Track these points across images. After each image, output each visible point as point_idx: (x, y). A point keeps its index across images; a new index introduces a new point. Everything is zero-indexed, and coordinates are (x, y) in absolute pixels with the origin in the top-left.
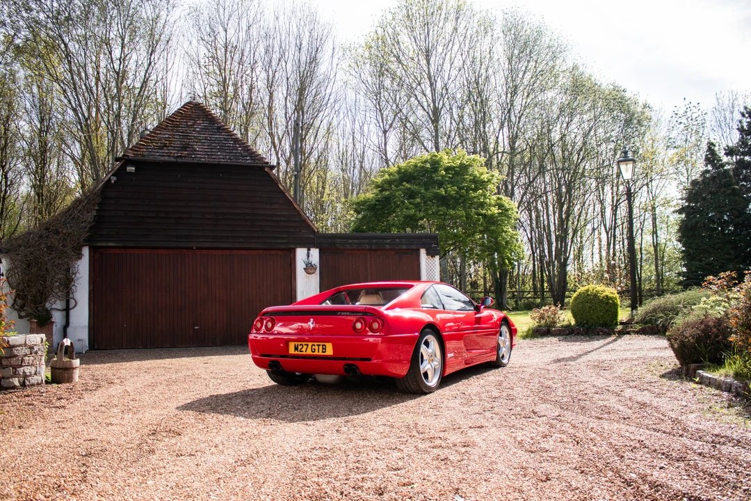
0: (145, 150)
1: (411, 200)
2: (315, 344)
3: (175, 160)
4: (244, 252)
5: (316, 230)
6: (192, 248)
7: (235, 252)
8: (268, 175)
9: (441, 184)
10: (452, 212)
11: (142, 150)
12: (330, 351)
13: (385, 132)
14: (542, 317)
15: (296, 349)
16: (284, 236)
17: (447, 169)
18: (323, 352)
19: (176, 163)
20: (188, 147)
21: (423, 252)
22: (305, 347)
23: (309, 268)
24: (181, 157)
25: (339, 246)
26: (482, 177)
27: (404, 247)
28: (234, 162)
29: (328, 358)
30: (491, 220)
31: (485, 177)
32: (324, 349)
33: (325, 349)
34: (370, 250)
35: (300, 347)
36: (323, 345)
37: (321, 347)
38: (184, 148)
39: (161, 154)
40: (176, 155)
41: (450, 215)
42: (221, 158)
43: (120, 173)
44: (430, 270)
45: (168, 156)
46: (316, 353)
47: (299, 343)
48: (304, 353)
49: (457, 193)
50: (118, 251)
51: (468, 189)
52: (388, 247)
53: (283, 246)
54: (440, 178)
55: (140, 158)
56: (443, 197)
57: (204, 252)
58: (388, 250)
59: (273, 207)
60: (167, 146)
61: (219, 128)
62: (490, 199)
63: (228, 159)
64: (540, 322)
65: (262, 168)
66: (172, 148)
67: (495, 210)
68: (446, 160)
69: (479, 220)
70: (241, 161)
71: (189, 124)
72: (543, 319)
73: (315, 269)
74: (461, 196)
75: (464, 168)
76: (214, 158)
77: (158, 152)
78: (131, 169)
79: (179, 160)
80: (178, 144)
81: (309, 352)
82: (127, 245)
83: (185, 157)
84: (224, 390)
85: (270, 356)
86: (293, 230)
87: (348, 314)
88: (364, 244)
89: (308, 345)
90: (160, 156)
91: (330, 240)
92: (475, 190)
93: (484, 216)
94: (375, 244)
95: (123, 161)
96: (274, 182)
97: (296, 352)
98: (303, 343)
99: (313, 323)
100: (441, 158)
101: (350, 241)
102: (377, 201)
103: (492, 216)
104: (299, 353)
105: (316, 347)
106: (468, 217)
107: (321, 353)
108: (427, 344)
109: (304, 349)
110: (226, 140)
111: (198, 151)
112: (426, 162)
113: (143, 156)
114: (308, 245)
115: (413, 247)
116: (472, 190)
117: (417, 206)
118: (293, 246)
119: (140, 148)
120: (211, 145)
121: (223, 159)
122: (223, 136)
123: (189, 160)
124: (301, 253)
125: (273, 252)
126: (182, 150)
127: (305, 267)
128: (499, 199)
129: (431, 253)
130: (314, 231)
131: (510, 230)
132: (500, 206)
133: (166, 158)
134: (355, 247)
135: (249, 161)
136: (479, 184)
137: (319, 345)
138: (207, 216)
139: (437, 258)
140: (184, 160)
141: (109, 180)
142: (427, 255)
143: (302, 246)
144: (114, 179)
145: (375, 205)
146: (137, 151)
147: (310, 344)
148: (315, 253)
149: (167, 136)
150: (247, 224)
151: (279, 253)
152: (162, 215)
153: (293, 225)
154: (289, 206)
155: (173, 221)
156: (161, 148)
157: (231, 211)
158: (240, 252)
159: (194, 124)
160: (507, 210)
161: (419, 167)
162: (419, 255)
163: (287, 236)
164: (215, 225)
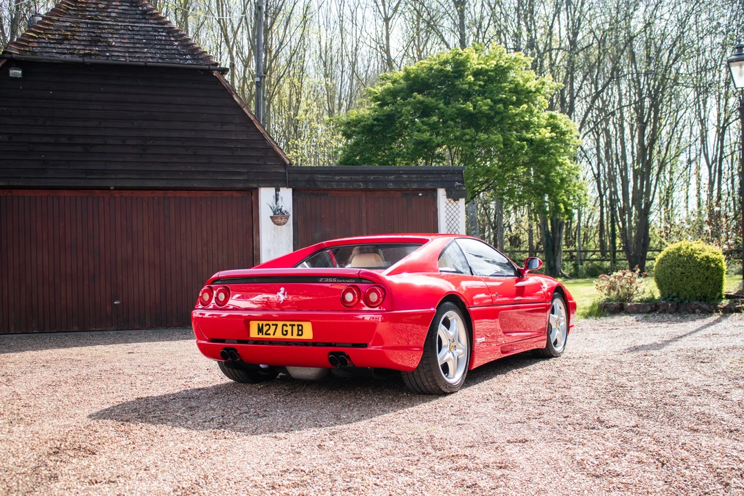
0: (36, 45)
1: (425, 119)
2: (288, 323)
3: (80, 60)
4: (185, 194)
5: (288, 162)
6: (108, 188)
7: (170, 194)
8: (218, 82)
9: (467, 96)
10: (483, 136)
11: (31, 45)
12: (308, 333)
13: (387, 20)
14: (612, 287)
15: (260, 330)
16: (242, 171)
17: (477, 74)
18: (298, 335)
19: (83, 63)
20: (100, 41)
21: (441, 193)
22: (273, 328)
23: (278, 216)
24: (89, 55)
25: (321, 185)
26: (528, 85)
27: (415, 186)
28: (167, 63)
29: (305, 343)
30: (539, 147)
31: (532, 85)
32: (300, 331)
33: (302, 330)
34: (366, 190)
35: (265, 329)
36: (298, 326)
37: (295, 328)
38: (94, 41)
39: (60, 51)
40: (82, 52)
41: (480, 140)
42: (149, 56)
44: (452, 219)
45: (71, 54)
46: (289, 336)
47: (265, 323)
48: (271, 336)
49: (491, 108)
51: (506, 103)
52: (391, 186)
53: (240, 186)
54: (466, 86)
55: (28, 56)
56: (471, 115)
57: (126, 193)
58: (392, 190)
59: (226, 128)
60: (68, 39)
61: (144, 13)
62: (538, 118)
63: (159, 58)
64: (609, 294)
65: (208, 72)
66: (76, 42)
67: (546, 133)
68: (475, 62)
69: (522, 147)
70: (178, 62)
71: (100, 6)
72: (614, 290)
73: (287, 218)
74: (497, 113)
75: (501, 71)
76: (139, 57)
77: (55, 48)
78: (16, 72)
79: (87, 60)
80: (84, 36)
81: (279, 335)
82: (11, 184)
83: (95, 55)
84: (157, 391)
85: (223, 341)
86: (256, 162)
87: (335, 280)
88: (357, 181)
89: (276, 325)
90: (56, 53)
91: (308, 176)
92: (518, 104)
93: (530, 142)
94: (373, 181)
95: (4, 61)
96: (226, 92)
97: (260, 336)
98: (271, 323)
99: (284, 294)
100: (468, 57)
101: (337, 178)
102: (375, 120)
103: (542, 141)
104: (265, 336)
105: (289, 329)
106: (507, 143)
107: (295, 337)
108: (447, 323)
109: (271, 332)
110: (155, 30)
111: (114, 46)
112: (445, 62)
113: (34, 53)
114: (276, 182)
115: (428, 186)
116: (513, 104)
117: (433, 127)
118: (255, 185)
119: (29, 42)
120: (133, 38)
121: (152, 58)
122: (152, 24)
123: (102, 60)
124: (266, 195)
125: (226, 194)
126: (91, 45)
127: (272, 215)
128: (552, 117)
129: (453, 195)
130: (285, 164)
131: (568, 161)
132: (554, 128)
133: (68, 57)
134: (344, 186)
135: (189, 62)
136: (523, 95)
137: (293, 326)
138: (128, 142)
139: (462, 201)
140: (93, 60)
142: (448, 197)
143: (268, 184)
145: (373, 126)
146: (24, 46)
147: (280, 324)
148: (286, 194)
149: (68, 24)
150: (189, 152)
151: (235, 194)
152: (64, 140)
153: (255, 154)
154: (248, 127)
155: (79, 149)
156: (60, 42)
157: (165, 134)
158: (179, 193)
159: (108, 7)
160: (563, 134)
161: (436, 70)
162: (435, 199)
163: (246, 170)
164: (141, 154)
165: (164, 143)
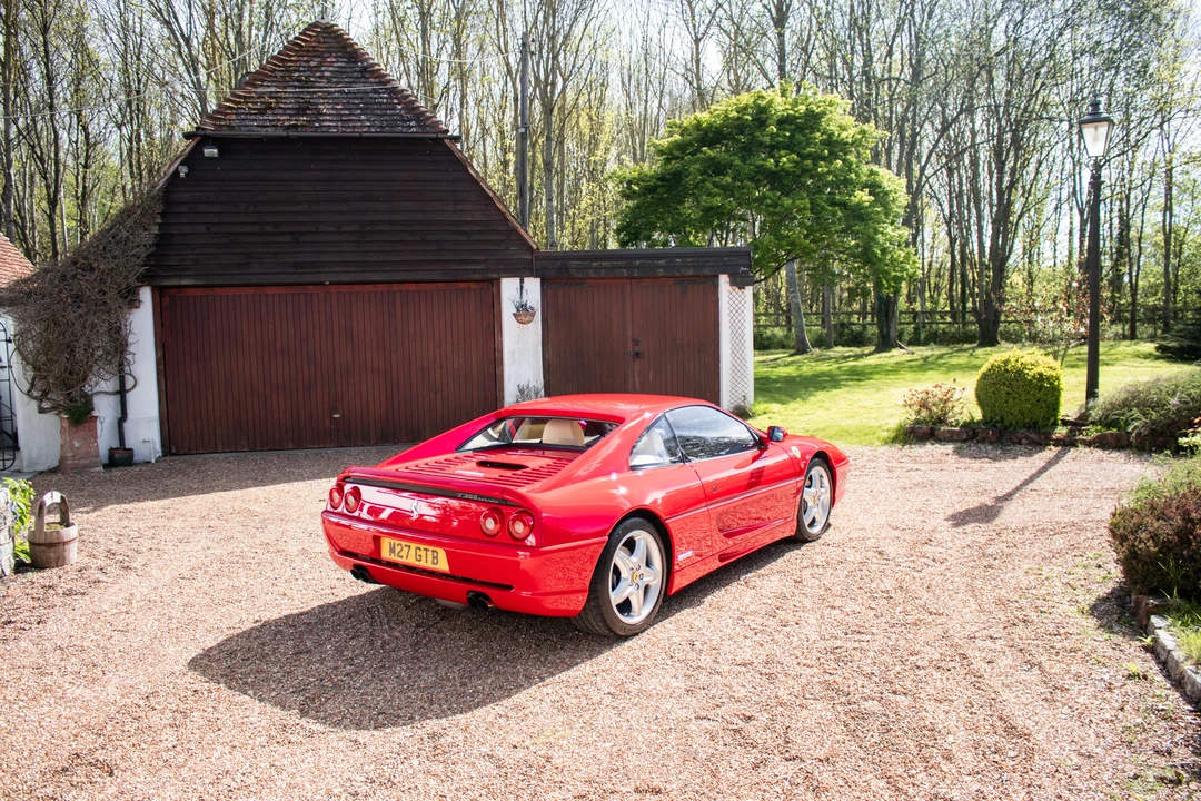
1: (717, 179)
2: (422, 547)
3: (284, 133)
4: (413, 287)
5: (535, 247)
6: (322, 284)
7: (395, 287)
8: (450, 152)
9: (772, 149)
10: (787, 202)
11: (231, 117)
16: (479, 258)
17: (782, 122)
18: (433, 563)
20: (308, 109)
21: (724, 279)
23: (523, 312)
24: (295, 126)
25: (574, 273)
26: (844, 135)
27: (690, 272)
28: (387, 132)
29: (442, 574)
30: (855, 213)
31: (850, 134)
32: (435, 558)
33: (437, 558)
34: (630, 278)
35: (397, 549)
37: (430, 554)
38: (301, 111)
39: (261, 123)
40: (287, 124)
42: (365, 125)
43: (193, 158)
44: (736, 311)
45: (274, 126)
49: (797, 165)
50: (198, 292)
51: (816, 158)
52: (660, 273)
53: (477, 276)
54: (767, 137)
55: (225, 132)
56: (773, 173)
57: (344, 289)
58: (662, 277)
59: (459, 207)
60: (272, 108)
61: (364, 70)
62: (857, 173)
63: (378, 126)
64: (919, 415)
66: (281, 111)
67: (863, 197)
68: (780, 106)
69: (834, 214)
70: (400, 131)
71: (312, 64)
73: (533, 315)
74: (805, 171)
75: (813, 119)
76: (353, 128)
77: (256, 120)
78: (211, 152)
79: (292, 133)
80: (290, 104)
81: (413, 560)
82: (211, 282)
83: (302, 126)
85: (354, 555)
86: (495, 248)
87: (475, 498)
88: (620, 268)
90: (257, 127)
91: (559, 263)
92: (833, 156)
93: (844, 205)
94: (640, 267)
95: (198, 139)
96: (460, 165)
100: (771, 102)
101: (595, 264)
103: (859, 205)
105: (423, 553)
107: (429, 565)
111: (326, 115)
113: (231, 128)
114: (521, 270)
115: (707, 271)
116: (824, 159)
118: (495, 276)
119: (228, 114)
120: (348, 103)
121: (369, 127)
122: (371, 84)
123: (309, 133)
124: (509, 286)
125: (462, 285)
126: (298, 115)
127: (516, 311)
128: (872, 173)
129: (739, 282)
130: (531, 248)
132: (873, 187)
133: (271, 131)
134: (603, 273)
135: (414, 129)
136: (836, 147)
137: (427, 551)
138: (344, 229)
139: (749, 290)
140: (300, 133)
141: (177, 172)
142: (733, 283)
143: (512, 273)
144: (184, 171)
146: (220, 120)
148: (533, 286)
149: (273, 89)
150: (416, 238)
151: (473, 286)
152: (269, 229)
153: (494, 237)
154: (487, 205)
155: (287, 238)
156: (262, 112)
157: (387, 217)
158: (405, 287)
159: (321, 64)
160: (886, 194)
161: (733, 119)
162: (716, 286)
163: (484, 258)
164: (359, 242)
165: (387, 228)
